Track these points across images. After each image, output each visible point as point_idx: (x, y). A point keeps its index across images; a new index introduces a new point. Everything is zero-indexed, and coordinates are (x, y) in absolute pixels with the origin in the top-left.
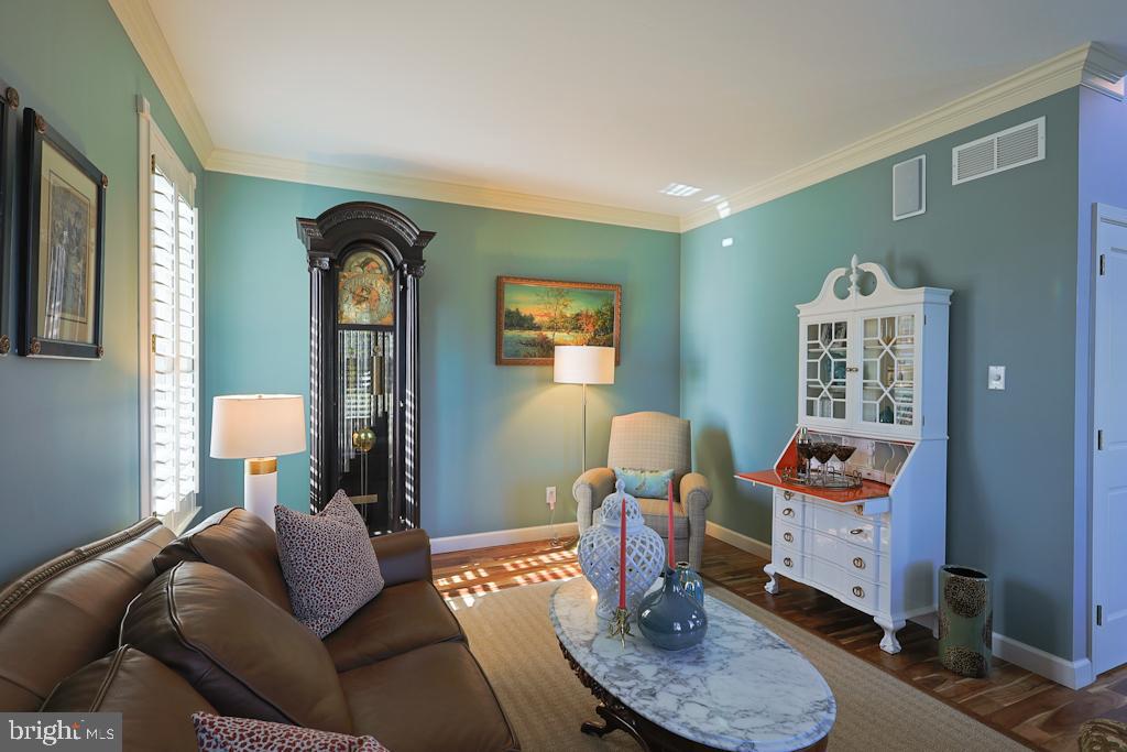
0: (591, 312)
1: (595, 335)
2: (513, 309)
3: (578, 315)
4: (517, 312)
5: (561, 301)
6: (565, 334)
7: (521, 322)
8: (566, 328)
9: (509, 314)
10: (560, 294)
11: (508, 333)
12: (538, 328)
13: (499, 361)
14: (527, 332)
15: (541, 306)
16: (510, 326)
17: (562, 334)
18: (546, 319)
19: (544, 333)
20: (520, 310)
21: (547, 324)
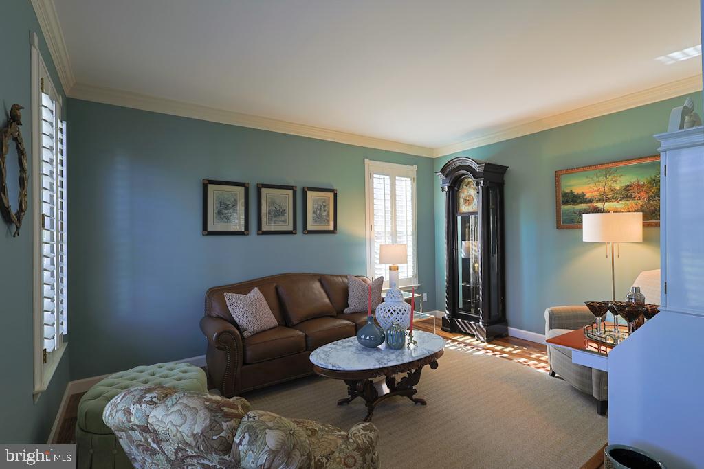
0: (643, 181)
1: (649, 200)
2: (568, 191)
3: (628, 186)
4: (572, 192)
5: (610, 178)
6: (615, 203)
7: (575, 199)
8: (616, 199)
9: (565, 195)
10: (609, 173)
11: (565, 208)
12: (590, 201)
13: (559, 227)
14: (580, 205)
15: (591, 185)
16: (566, 202)
17: (611, 204)
18: (596, 194)
19: (595, 204)
20: (574, 191)
21: (597, 198)
